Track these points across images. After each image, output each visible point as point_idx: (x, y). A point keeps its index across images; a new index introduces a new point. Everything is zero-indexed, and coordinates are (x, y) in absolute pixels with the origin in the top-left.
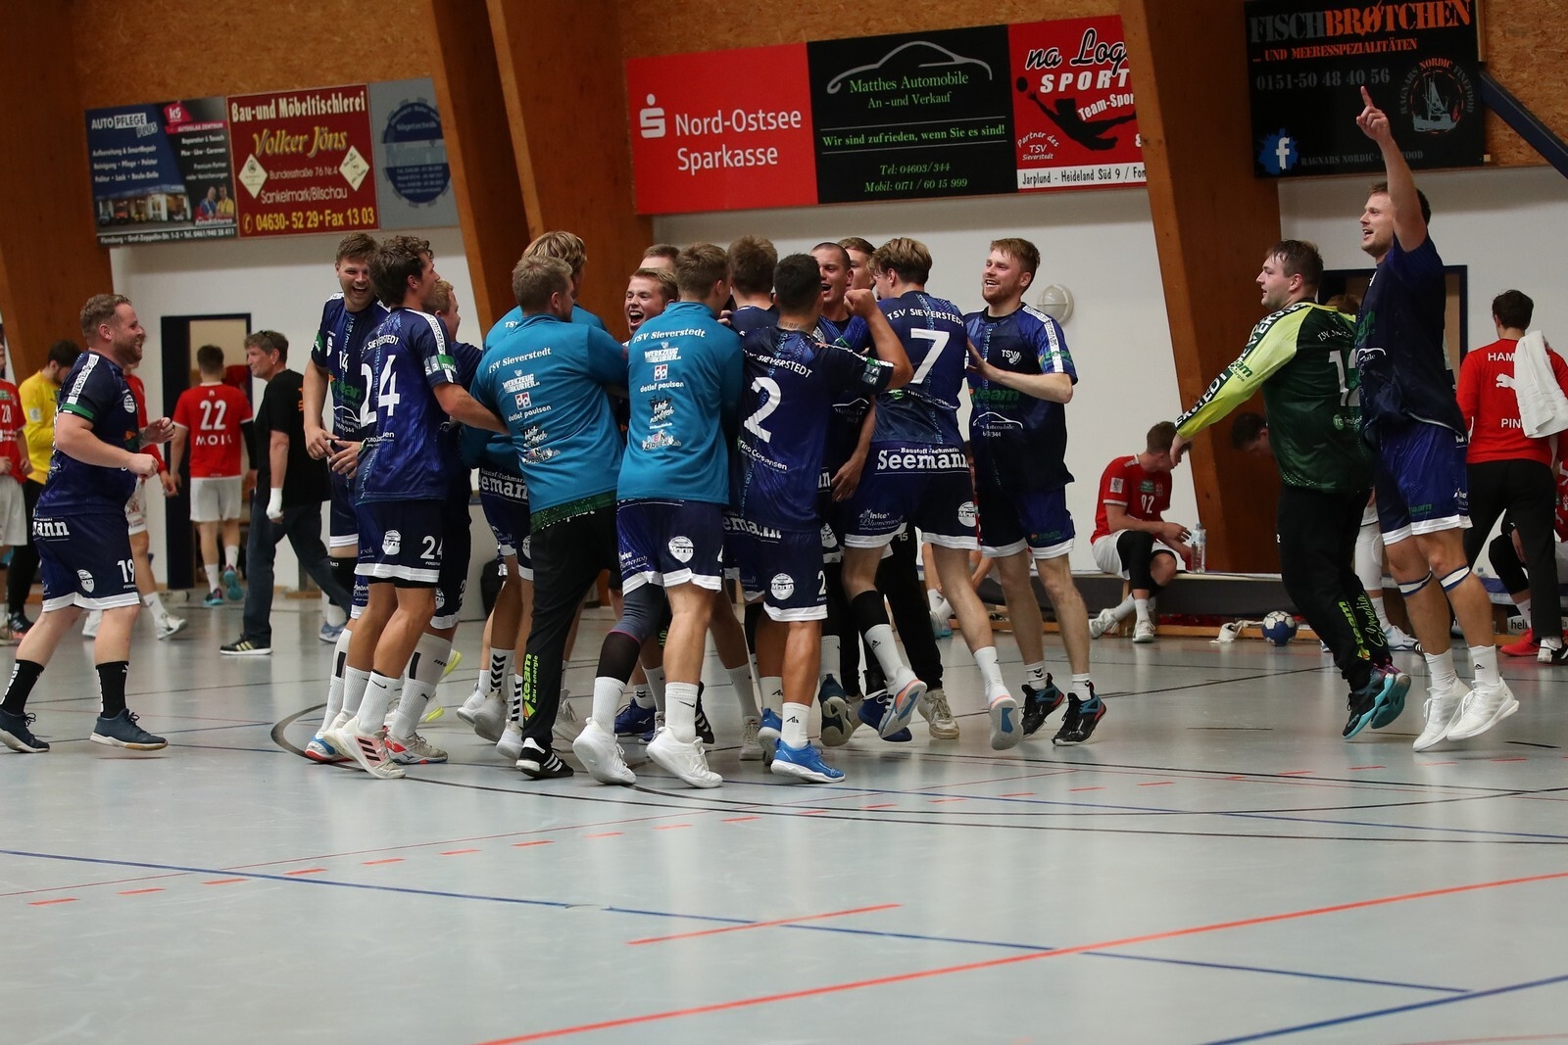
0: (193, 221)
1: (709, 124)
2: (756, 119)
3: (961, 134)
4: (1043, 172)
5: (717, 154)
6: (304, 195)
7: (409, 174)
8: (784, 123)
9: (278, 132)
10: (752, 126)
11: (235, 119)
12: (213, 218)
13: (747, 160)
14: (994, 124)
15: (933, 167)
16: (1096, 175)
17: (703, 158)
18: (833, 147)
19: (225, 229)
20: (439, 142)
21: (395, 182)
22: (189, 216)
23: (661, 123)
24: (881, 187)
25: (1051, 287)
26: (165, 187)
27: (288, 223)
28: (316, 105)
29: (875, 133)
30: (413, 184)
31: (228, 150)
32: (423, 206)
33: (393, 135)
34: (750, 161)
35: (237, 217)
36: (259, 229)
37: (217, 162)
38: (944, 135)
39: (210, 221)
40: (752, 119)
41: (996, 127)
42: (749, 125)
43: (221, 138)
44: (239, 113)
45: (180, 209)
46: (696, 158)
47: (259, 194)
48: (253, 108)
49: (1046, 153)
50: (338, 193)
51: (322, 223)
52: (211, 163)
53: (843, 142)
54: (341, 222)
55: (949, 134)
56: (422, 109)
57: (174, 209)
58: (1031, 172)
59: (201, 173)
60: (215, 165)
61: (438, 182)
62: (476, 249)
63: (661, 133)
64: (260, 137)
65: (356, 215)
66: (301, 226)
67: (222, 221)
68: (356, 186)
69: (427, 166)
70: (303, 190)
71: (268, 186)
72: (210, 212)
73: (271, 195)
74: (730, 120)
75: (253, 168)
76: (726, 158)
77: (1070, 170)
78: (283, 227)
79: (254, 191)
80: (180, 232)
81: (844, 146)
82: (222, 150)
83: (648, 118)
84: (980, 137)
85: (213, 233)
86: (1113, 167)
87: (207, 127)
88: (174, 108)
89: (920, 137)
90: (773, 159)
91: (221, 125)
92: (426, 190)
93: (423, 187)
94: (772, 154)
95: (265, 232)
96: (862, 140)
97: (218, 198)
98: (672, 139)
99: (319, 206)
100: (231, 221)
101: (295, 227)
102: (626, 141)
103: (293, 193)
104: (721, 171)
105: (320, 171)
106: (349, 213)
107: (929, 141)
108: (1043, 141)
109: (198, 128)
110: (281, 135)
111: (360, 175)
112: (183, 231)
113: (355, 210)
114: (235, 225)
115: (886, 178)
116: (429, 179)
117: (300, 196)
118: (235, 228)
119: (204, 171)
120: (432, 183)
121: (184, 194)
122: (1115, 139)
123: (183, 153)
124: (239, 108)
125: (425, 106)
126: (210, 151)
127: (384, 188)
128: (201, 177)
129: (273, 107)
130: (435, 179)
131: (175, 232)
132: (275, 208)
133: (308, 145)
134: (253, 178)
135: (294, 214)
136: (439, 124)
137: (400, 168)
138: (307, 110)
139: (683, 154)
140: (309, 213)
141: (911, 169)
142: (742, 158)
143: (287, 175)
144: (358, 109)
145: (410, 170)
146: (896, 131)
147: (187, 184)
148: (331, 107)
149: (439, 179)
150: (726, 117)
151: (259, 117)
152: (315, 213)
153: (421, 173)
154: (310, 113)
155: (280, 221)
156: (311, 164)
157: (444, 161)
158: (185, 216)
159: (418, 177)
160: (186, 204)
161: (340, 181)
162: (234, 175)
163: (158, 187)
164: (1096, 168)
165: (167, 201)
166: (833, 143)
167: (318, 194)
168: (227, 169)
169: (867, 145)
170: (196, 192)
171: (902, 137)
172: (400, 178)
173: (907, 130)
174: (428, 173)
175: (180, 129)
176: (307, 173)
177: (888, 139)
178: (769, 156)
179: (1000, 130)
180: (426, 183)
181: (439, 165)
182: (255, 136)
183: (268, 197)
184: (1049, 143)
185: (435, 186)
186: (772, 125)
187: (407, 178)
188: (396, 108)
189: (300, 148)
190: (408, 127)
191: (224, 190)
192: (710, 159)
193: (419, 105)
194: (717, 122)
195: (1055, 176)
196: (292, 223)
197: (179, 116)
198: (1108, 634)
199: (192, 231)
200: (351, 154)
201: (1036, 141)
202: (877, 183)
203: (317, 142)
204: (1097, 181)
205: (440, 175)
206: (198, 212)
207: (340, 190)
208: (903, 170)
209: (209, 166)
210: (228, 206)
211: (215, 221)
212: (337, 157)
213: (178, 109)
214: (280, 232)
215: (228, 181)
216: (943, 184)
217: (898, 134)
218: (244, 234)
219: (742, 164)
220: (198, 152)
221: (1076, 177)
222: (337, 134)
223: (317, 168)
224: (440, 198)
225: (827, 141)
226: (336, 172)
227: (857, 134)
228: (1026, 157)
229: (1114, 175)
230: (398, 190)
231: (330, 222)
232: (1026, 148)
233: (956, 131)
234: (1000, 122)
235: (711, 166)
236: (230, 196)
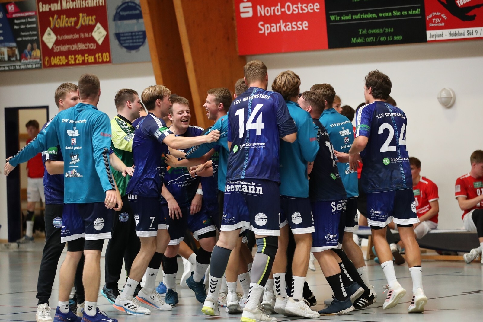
0: (20, 60)
1: (274, 10)
2: (297, 8)
3: (399, 13)
4: (439, 32)
5: (278, 25)
6: (74, 47)
7: (126, 36)
8: (311, 9)
9: (62, 17)
10: (295, 11)
11: (41, 10)
12: (30, 59)
13: (293, 28)
14: (415, 9)
15: (385, 30)
16: (466, 33)
17: (271, 27)
18: (335, 21)
19: (36, 64)
20: (141, 21)
21: (119, 40)
22: (18, 58)
23: (250, 10)
24: (359, 40)
25: (444, 89)
26: (7, 44)
27: (67, 61)
28: (80, 3)
29: (356, 13)
30: (128, 41)
31: (37, 25)
32: (133, 52)
33: (119, 17)
34: (294, 28)
35: (42, 58)
36: (53, 64)
37: (32, 31)
38: (390, 14)
39: (29, 61)
40: (296, 7)
41: (416, 10)
42: (294, 10)
43: (34, 20)
44: (43, 7)
45: (14, 55)
46: (268, 28)
47: (53, 48)
48: (50, 5)
49: (441, 22)
50: (91, 46)
51: (83, 61)
52: (29, 32)
53: (340, 18)
54: (93, 60)
55: (392, 14)
56: (132, 4)
57: (11, 54)
58: (434, 32)
59: (24, 37)
60: (31, 33)
61: (141, 40)
62: (159, 73)
63: (250, 15)
64: (53, 19)
65: (100, 57)
66: (73, 62)
67: (35, 61)
68: (100, 42)
69: (135, 32)
70: (74, 44)
71: (57, 43)
72: (29, 56)
73: (59, 47)
74: (284, 8)
75: (49, 34)
76: (283, 27)
77: (453, 31)
78: (64, 63)
79: (50, 45)
80: (14, 66)
81: (341, 20)
82: (34, 26)
83: (244, 8)
84: (408, 15)
85: (30, 66)
86: (474, 29)
87: (27, 14)
88: (11, 5)
89: (378, 16)
90: (306, 27)
91: (34, 13)
92: (135, 44)
93: (133, 43)
94: (305, 24)
95: (56, 66)
96: (349, 17)
97: (32, 49)
98: (256, 18)
99: (82, 52)
100: (38, 60)
101: (70, 63)
102: (233, 19)
103: (69, 46)
104: (280, 34)
105: (82, 35)
106: (97, 56)
107: (382, 17)
108: (439, 17)
109: (22, 15)
110: (63, 18)
111: (102, 37)
112: (15, 66)
113: (100, 54)
114: (41, 62)
115: (361, 36)
116: (136, 39)
117: (73, 48)
118: (41, 64)
119: (25, 36)
120: (138, 40)
121: (16, 47)
122: (475, 16)
123: (16, 27)
124: (43, 4)
125: (134, 3)
126: (28, 26)
127: (114, 43)
128: (24, 39)
129: (59, 4)
130: (139, 39)
131: (11, 66)
132: (60, 54)
133: (76, 23)
134: (50, 39)
135: (70, 57)
136: (141, 12)
137: (122, 33)
138: (76, 5)
139: (261, 25)
140: (77, 56)
141: (374, 31)
142: (290, 27)
143: (66, 37)
144: (101, 4)
145: (127, 34)
146: (366, 13)
147: (17, 42)
148: (88, 4)
149: (141, 38)
150: (283, 6)
151: (53, 9)
152: (80, 56)
153: (132, 36)
154: (77, 7)
155: (63, 60)
156: (78, 32)
157: (143, 29)
158: (16, 58)
159: (131, 38)
160: (17, 52)
161: (92, 40)
162: (40, 38)
163: (3, 44)
164: (466, 30)
165: (8, 51)
166: (335, 18)
167: (81, 46)
168: (37, 35)
169: (352, 20)
170: (22, 46)
171: (369, 16)
172: (122, 38)
173: (372, 12)
174: (136, 35)
175: (14, 16)
176: (76, 36)
177: (363, 17)
178: (304, 25)
179: (418, 11)
180: (135, 41)
181: (140, 32)
182: (51, 18)
183: (57, 49)
184: (442, 18)
185: (139, 42)
186: (305, 10)
187: (125, 38)
188: (120, 4)
189: (73, 24)
190: (125, 13)
191: (35, 45)
192: (275, 27)
193: (131, 2)
194: (278, 10)
195: (446, 34)
196: (68, 61)
197: (13, 9)
198: (475, 261)
199: (20, 66)
200: (98, 27)
201: (436, 17)
202: (357, 38)
203: (81, 21)
204: (466, 36)
205: (141, 37)
206: (23, 56)
207: (92, 44)
208: (370, 31)
209: (28, 33)
210: (37, 53)
211: (31, 60)
212: (90, 28)
213: (13, 6)
214: (63, 65)
215: (37, 41)
216: (390, 38)
217: (367, 14)
218: (45, 66)
219: (290, 30)
220: (22, 27)
221: (456, 34)
222: (90, 17)
223: (81, 34)
224: (141, 48)
225: (332, 18)
226: (90, 35)
227: (347, 14)
228: (431, 25)
229: (475, 33)
230: (121, 44)
231: (88, 60)
232: (431, 21)
233: (396, 12)
234: (418, 7)
235: (275, 31)
236: (39, 48)
